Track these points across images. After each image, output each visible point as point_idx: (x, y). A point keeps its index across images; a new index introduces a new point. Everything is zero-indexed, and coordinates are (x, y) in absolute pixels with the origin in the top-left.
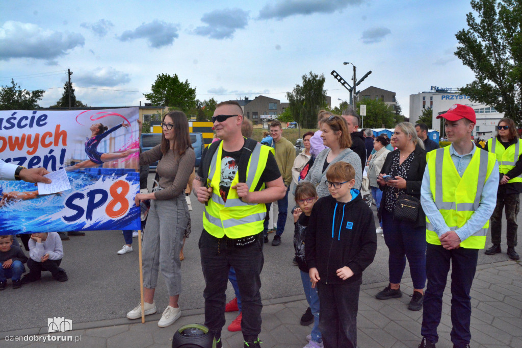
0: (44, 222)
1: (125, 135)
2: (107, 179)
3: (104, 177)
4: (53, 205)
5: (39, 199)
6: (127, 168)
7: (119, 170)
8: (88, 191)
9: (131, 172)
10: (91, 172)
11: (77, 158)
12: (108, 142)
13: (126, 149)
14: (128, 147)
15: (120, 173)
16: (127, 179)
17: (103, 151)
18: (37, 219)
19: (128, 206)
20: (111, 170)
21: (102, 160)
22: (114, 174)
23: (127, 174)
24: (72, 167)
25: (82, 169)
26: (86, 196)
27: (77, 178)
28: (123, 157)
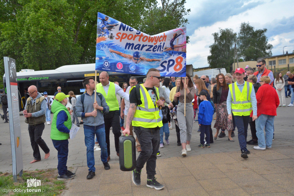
1: (182, 38)
2: (175, 56)
7: (179, 52)
8: (168, 60)
11: (167, 46)
12: (177, 40)
13: (182, 44)
15: (180, 53)
16: (182, 56)
17: (175, 44)
19: (182, 68)
20: (176, 52)
21: (174, 48)
24: (165, 50)
25: (168, 51)
27: (166, 55)
28: (181, 47)
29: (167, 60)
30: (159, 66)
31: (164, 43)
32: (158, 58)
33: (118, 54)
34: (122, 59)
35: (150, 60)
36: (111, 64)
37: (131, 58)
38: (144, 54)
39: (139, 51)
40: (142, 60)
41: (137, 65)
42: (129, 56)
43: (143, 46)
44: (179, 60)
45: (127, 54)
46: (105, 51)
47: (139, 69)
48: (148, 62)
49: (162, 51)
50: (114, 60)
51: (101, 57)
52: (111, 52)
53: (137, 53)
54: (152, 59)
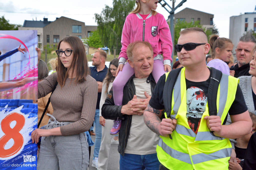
1: (21, 61)
6: (23, 99)
7: (13, 101)
9: (27, 104)
12: (1, 69)
13: (22, 77)
14: (25, 75)
15: (16, 104)
16: (22, 111)
19: (22, 142)
20: (3, 101)
22: (7, 106)
23: (22, 106)
28: (18, 86)
44: (13, 124)
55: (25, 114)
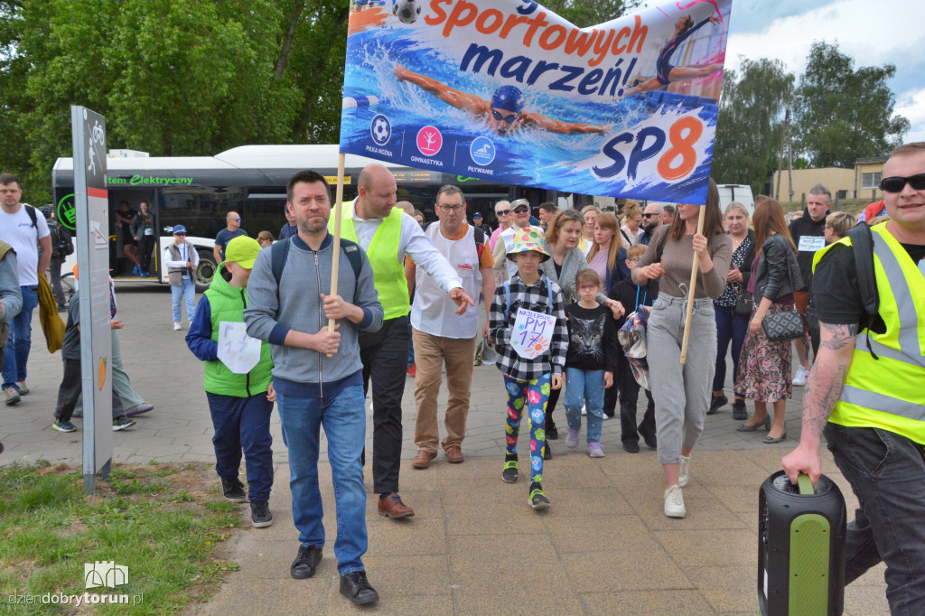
0: (567, 171)
1: (710, 37)
3: (665, 106)
4: (586, 149)
5: (572, 137)
6: (704, 97)
7: (690, 98)
8: (639, 130)
9: (707, 104)
10: (652, 98)
11: (644, 74)
13: (707, 62)
14: (712, 60)
15: (692, 103)
16: (700, 115)
17: (675, 64)
18: (555, 165)
19: (694, 162)
20: (677, 97)
21: (670, 78)
22: (681, 104)
23: (702, 107)
24: (633, 90)
25: (644, 93)
26: (635, 138)
27: (633, 108)
28: (701, 76)
29: (635, 132)
30: (598, 152)
31: (634, 61)
32: (597, 122)
33: (428, 89)
34: (443, 114)
35: (564, 125)
36: (397, 129)
37: (480, 111)
38: (540, 102)
39: (522, 86)
40: (528, 122)
41: (503, 140)
42: (475, 101)
43: (542, 67)
44: (685, 133)
45: (466, 94)
46: (378, 73)
47: (513, 160)
48: (554, 134)
49: (621, 92)
50: (410, 113)
51: (366, 98)
52: (402, 79)
53: (513, 93)
54: (573, 125)
55: (705, 120)
